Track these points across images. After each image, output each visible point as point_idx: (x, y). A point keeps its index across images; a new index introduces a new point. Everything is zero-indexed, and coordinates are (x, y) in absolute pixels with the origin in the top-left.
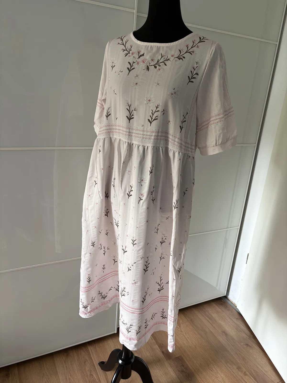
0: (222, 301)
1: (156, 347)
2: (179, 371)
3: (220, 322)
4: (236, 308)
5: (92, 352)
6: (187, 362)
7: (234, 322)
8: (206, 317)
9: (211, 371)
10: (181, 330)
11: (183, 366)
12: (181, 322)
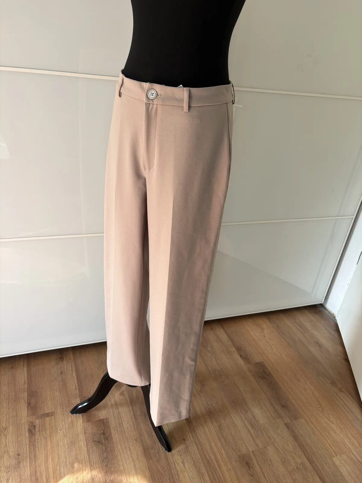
0: (317, 310)
1: (234, 349)
2: (260, 377)
3: (313, 332)
4: (333, 318)
6: (269, 369)
7: (330, 333)
8: (295, 325)
9: (299, 382)
10: (264, 334)
11: (264, 372)
12: (264, 326)
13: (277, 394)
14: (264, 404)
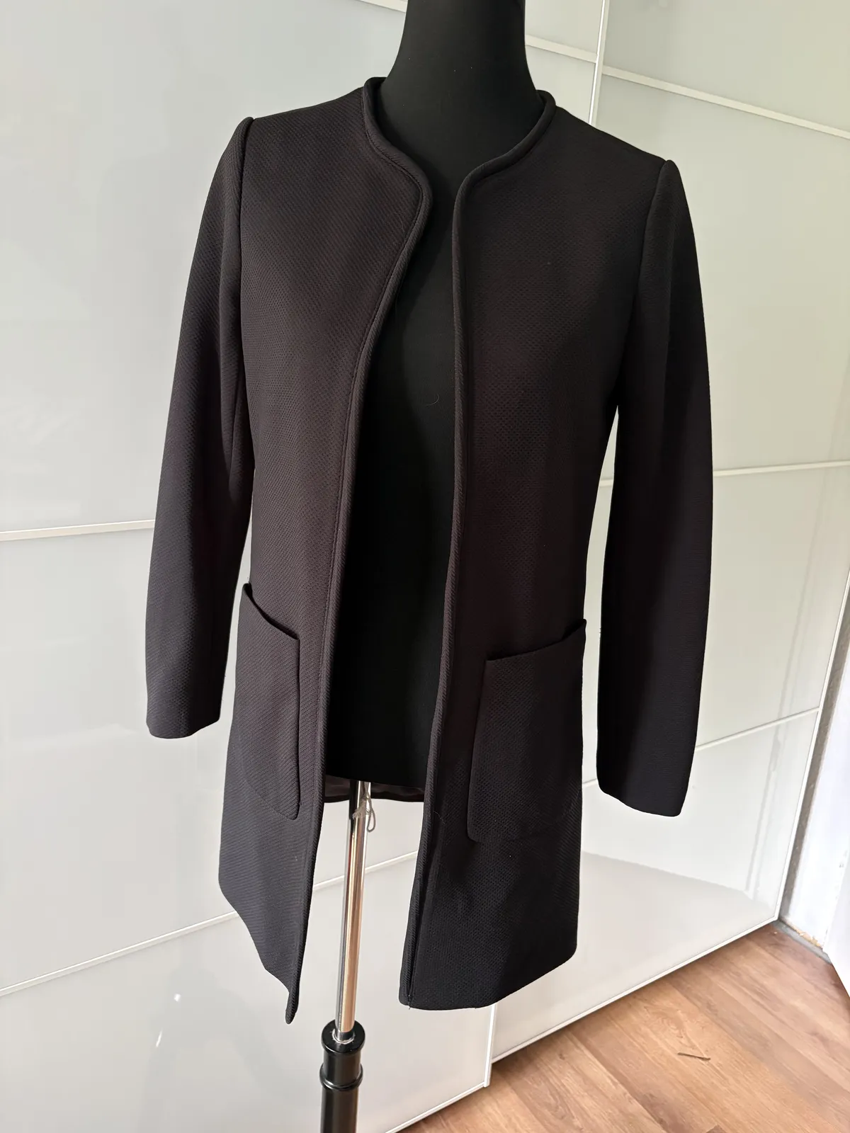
0: (774, 935)
1: (636, 1107)
3: (792, 1002)
4: (820, 953)
12: (680, 1013)
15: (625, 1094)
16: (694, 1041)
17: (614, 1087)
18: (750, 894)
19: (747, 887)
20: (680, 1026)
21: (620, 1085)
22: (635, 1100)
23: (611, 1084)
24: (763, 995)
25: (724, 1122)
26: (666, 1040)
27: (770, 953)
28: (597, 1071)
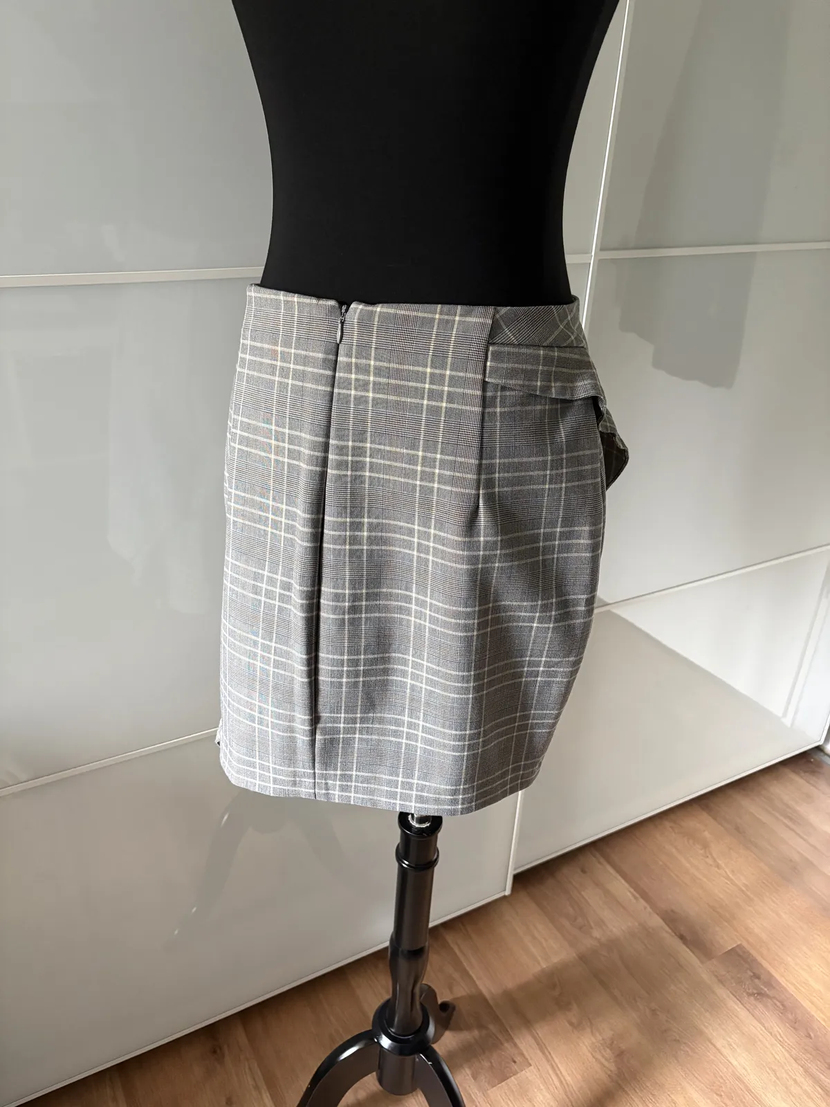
1: (657, 921)
2: (753, 994)
5: (464, 954)
6: (764, 963)
8: (777, 815)
10: (714, 860)
11: (759, 978)
12: (707, 834)
13: (811, 1038)
14: (791, 1077)
15: (645, 908)
16: (720, 862)
17: (635, 901)
18: (787, 721)
19: (785, 714)
20: (705, 846)
21: (641, 901)
22: (656, 916)
23: (632, 899)
24: (794, 819)
25: (748, 942)
26: (691, 859)
27: (806, 780)
28: (620, 887)
